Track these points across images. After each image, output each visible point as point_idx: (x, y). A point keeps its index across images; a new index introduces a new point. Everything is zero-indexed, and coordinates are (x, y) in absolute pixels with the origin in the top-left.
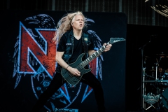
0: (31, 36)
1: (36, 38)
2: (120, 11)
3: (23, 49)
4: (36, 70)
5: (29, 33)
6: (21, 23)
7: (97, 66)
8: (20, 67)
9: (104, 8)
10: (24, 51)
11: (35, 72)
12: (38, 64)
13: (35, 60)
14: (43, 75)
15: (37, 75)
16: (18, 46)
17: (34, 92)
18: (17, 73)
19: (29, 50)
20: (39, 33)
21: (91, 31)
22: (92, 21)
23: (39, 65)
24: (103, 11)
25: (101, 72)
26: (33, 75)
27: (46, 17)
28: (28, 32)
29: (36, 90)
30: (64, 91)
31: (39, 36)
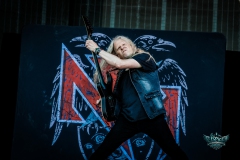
0: (78, 65)
1: (86, 70)
2: (215, 30)
3: (66, 85)
4: (85, 118)
5: (76, 62)
6: (64, 47)
7: (178, 114)
8: (61, 112)
9: (189, 25)
10: (68, 89)
11: (83, 121)
12: (89, 108)
13: (85, 103)
14: (96, 125)
15: (86, 126)
16: (58, 81)
17: (82, 151)
18: (56, 122)
19: (75, 87)
20: (91, 61)
21: (170, 60)
22: (172, 45)
23: (90, 110)
24: (189, 30)
25: (183, 124)
26: (80, 125)
27: (102, 38)
28: (75, 59)
29: (84, 148)
30: (128, 151)
31: (91, 65)
